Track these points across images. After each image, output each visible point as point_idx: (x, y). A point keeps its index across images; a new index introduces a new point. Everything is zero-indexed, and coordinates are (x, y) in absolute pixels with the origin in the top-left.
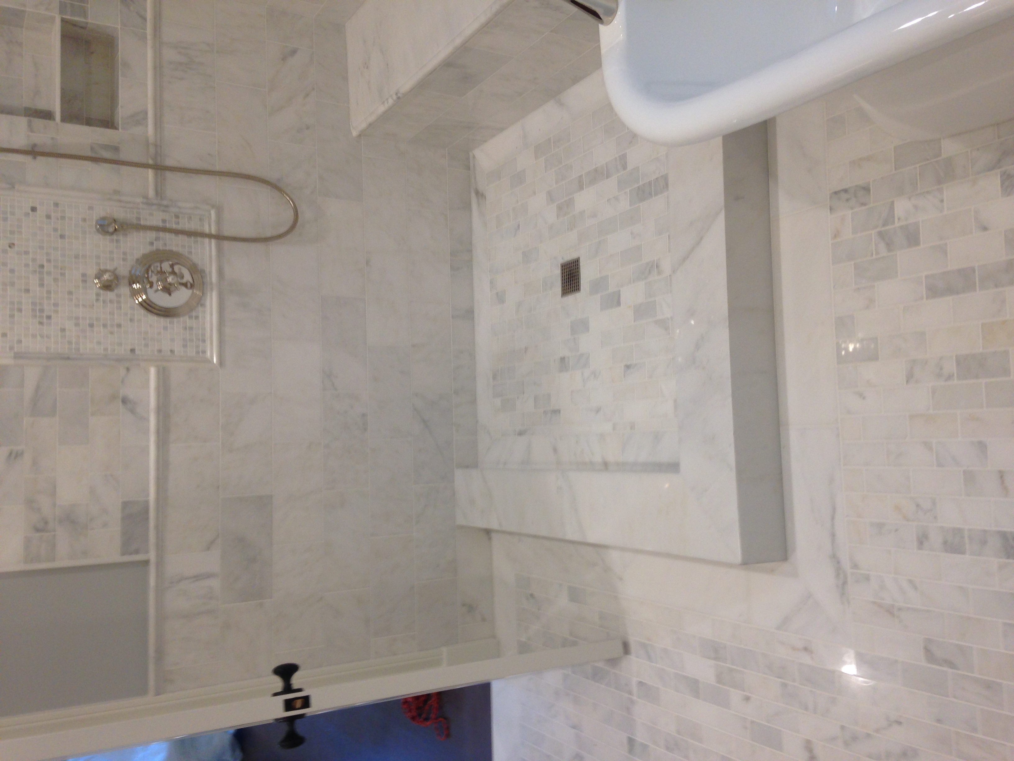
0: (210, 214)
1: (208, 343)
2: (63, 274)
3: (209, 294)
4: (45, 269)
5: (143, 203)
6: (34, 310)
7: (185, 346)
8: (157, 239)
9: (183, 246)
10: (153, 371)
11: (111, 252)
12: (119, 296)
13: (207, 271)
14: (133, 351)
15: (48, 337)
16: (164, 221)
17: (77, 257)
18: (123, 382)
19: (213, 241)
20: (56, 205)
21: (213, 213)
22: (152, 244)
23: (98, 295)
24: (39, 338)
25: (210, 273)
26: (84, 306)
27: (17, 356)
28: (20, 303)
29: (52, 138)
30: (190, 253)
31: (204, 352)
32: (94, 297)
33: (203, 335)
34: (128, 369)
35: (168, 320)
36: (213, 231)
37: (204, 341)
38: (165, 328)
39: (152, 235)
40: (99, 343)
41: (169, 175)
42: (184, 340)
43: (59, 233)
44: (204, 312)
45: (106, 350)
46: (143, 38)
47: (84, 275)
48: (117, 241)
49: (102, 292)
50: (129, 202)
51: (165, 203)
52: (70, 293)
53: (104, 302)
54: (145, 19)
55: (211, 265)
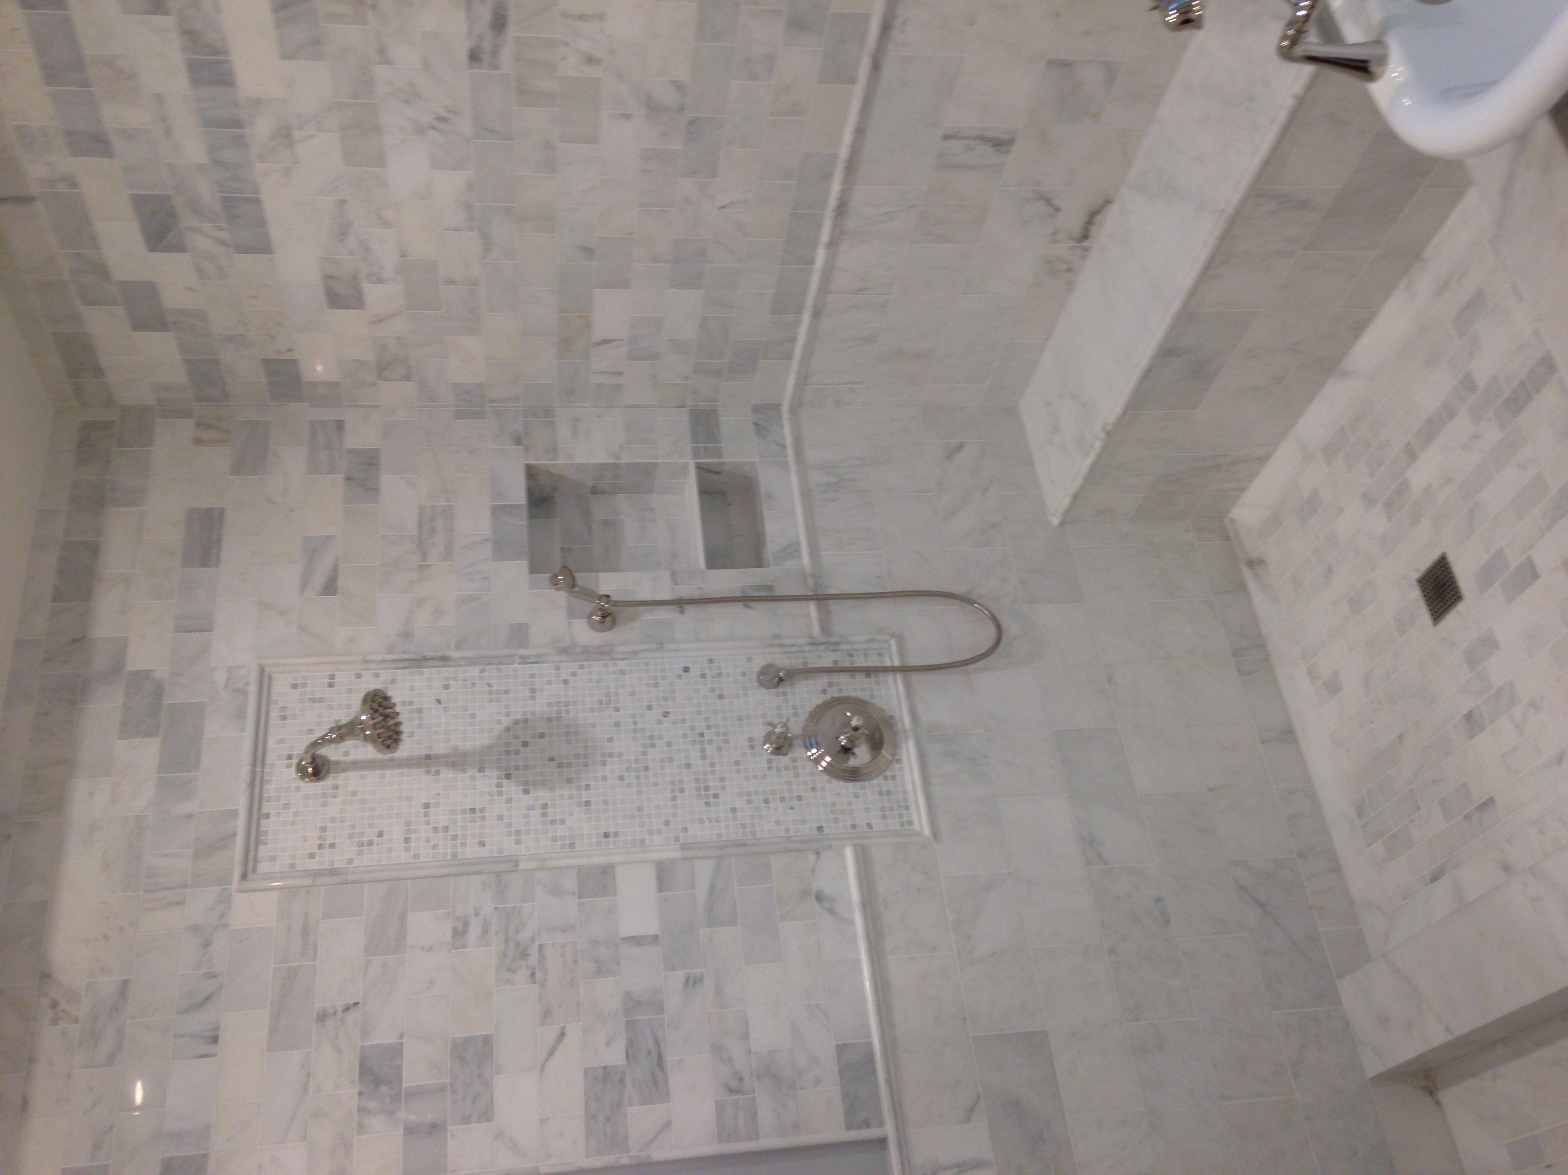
0: (889, 646)
1: (913, 808)
2: (727, 742)
3: (903, 744)
4: (706, 738)
5: (808, 644)
6: (698, 789)
7: (884, 817)
8: (831, 685)
9: (863, 690)
10: (849, 852)
11: (779, 708)
12: (794, 760)
13: (897, 715)
14: (820, 828)
15: (718, 820)
16: (835, 662)
17: (740, 719)
18: (813, 871)
19: (899, 677)
20: (711, 661)
21: (893, 644)
22: (824, 691)
23: (769, 761)
24: (707, 823)
25: (902, 718)
26: (755, 777)
27: (685, 847)
28: (681, 782)
29: (699, 588)
30: (872, 696)
31: (910, 823)
32: (766, 765)
33: (906, 800)
34: (818, 854)
35: (858, 784)
36: (897, 663)
37: (907, 808)
38: (857, 796)
39: (823, 681)
40: (778, 822)
41: (833, 606)
42: (883, 809)
43: (717, 693)
44: (901, 769)
45: (787, 830)
46: (784, 466)
47: (751, 739)
48: (785, 694)
49: (774, 757)
50: (792, 645)
51: (834, 639)
52: (737, 763)
53: (778, 770)
54: (784, 447)
55: (901, 708)
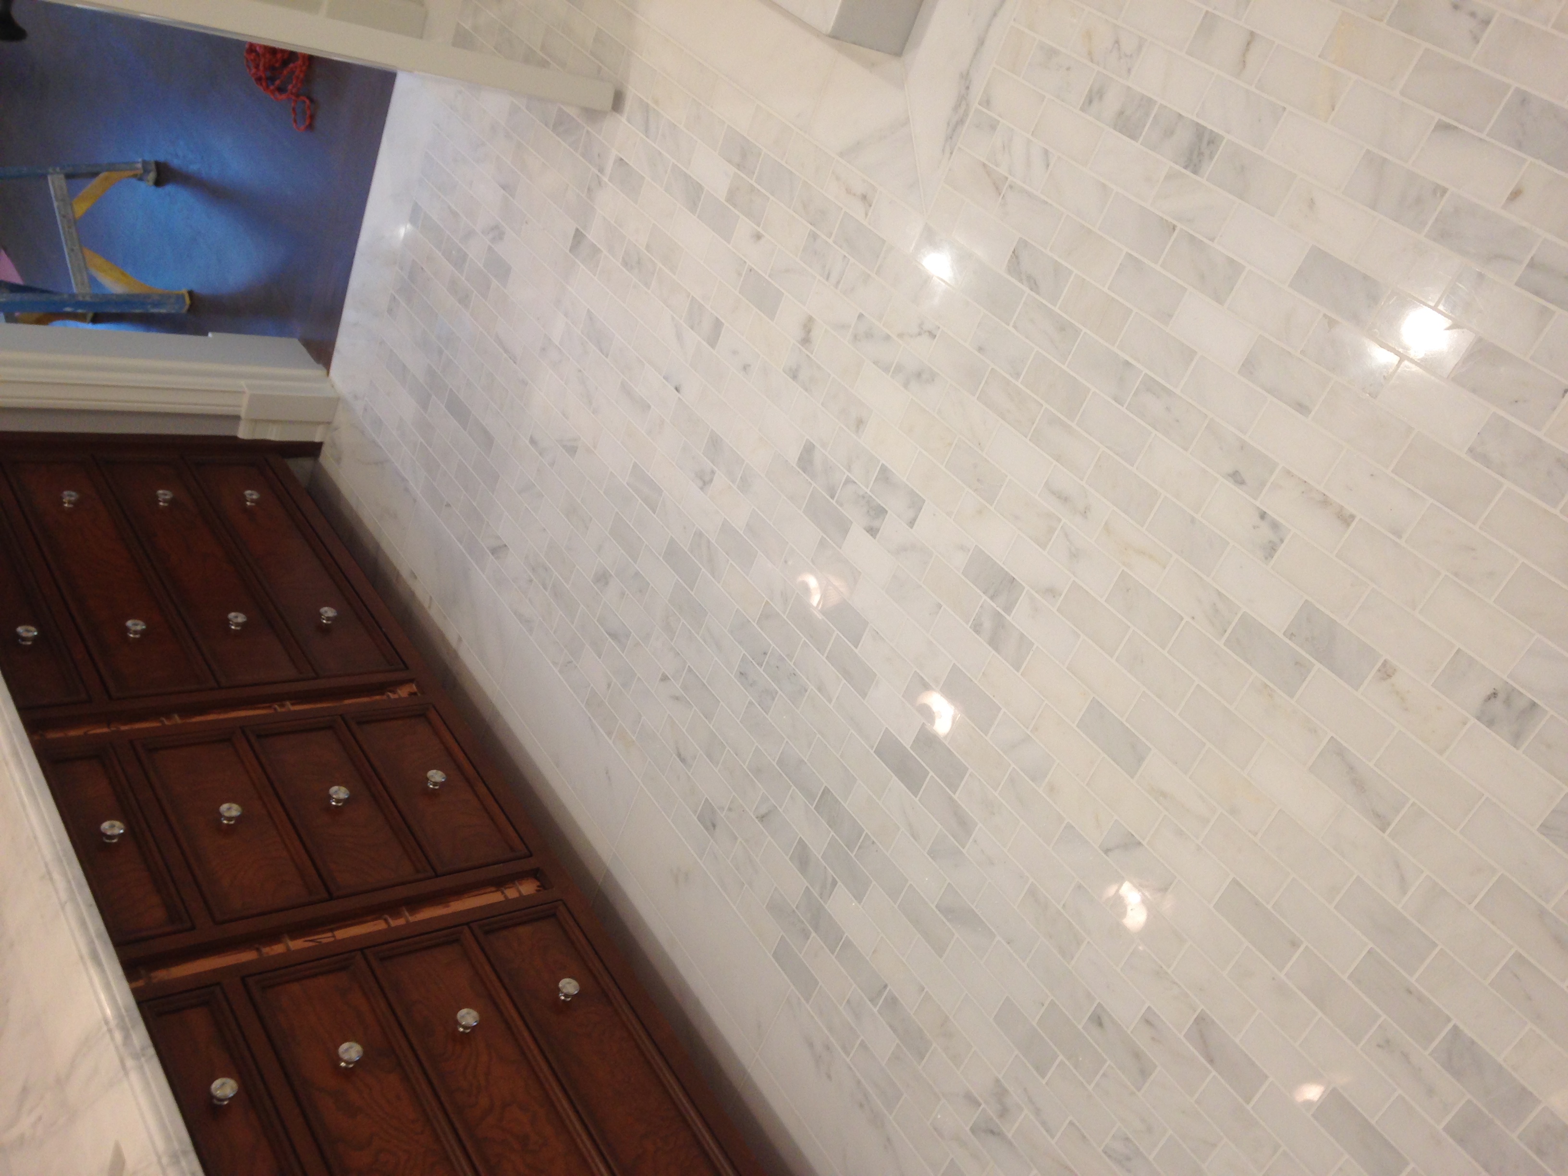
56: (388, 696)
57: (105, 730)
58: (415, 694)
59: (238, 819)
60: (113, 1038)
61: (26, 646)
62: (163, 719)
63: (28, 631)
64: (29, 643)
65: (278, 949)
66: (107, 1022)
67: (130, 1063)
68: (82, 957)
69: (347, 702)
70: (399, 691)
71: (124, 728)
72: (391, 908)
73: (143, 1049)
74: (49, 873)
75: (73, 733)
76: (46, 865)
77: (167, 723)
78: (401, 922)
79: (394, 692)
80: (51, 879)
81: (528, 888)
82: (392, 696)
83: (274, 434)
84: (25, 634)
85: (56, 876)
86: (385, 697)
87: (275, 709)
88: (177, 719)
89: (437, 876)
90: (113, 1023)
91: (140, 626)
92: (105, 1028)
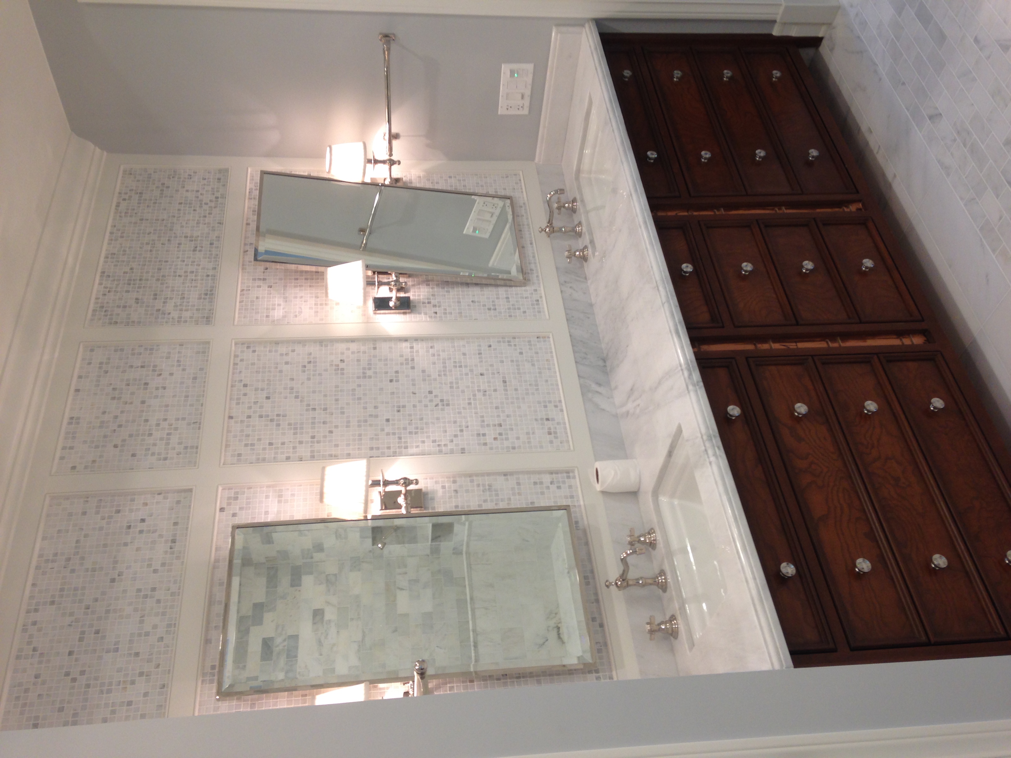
56: (844, 210)
57: (686, 214)
58: (860, 209)
59: (750, 272)
60: (683, 374)
61: (651, 163)
62: (716, 210)
63: (652, 154)
64: (652, 161)
65: (765, 346)
66: (681, 365)
67: (691, 387)
68: (670, 331)
69: (818, 210)
70: (851, 207)
71: (695, 213)
72: (832, 336)
73: (698, 382)
74: (658, 287)
75: (670, 214)
76: (656, 283)
77: (717, 213)
78: (836, 345)
79: (847, 207)
80: (658, 289)
81: (918, 340)
82: (846, 209)
83: (794, 32)
84: (651, 156)
85: (661, 289)
86: (841, 210)
87: (776, 211)
88: (722, 211)
89: (861, 323)
90: (684, 367)
91: (708, 155)
92: (680, 368)
